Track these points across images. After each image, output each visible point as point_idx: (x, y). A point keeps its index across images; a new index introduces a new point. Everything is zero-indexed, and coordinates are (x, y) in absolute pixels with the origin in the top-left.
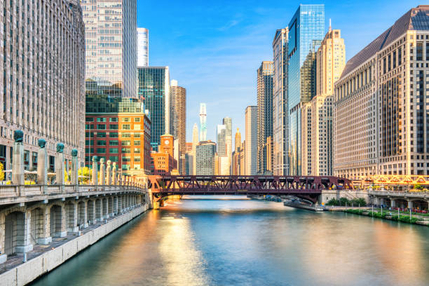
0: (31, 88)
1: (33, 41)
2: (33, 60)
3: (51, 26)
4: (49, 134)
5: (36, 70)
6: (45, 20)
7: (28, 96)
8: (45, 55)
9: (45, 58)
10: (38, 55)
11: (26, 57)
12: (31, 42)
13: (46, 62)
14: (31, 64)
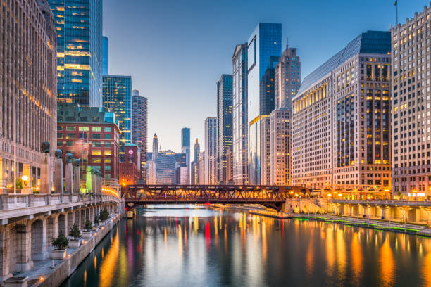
0: (10, 96)
1: (12, 49)
2: (12, 67)
3: (27, 34)
4: (25, 143)
5: (14, 78)
6: (22, 27)
7: (8, 105)
8: (22, 62)
9: (22, 65)
10: (16, 62)
11: (6, 64)
12: (10, 50)
13: (24, 70)
14: (10, 72)
